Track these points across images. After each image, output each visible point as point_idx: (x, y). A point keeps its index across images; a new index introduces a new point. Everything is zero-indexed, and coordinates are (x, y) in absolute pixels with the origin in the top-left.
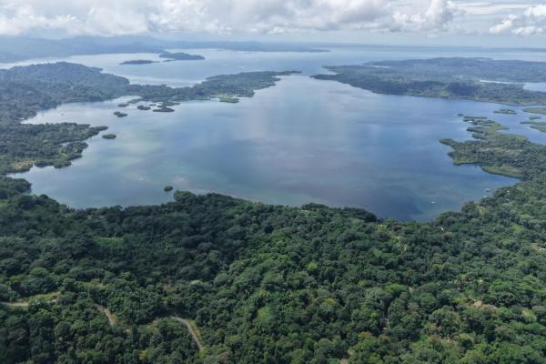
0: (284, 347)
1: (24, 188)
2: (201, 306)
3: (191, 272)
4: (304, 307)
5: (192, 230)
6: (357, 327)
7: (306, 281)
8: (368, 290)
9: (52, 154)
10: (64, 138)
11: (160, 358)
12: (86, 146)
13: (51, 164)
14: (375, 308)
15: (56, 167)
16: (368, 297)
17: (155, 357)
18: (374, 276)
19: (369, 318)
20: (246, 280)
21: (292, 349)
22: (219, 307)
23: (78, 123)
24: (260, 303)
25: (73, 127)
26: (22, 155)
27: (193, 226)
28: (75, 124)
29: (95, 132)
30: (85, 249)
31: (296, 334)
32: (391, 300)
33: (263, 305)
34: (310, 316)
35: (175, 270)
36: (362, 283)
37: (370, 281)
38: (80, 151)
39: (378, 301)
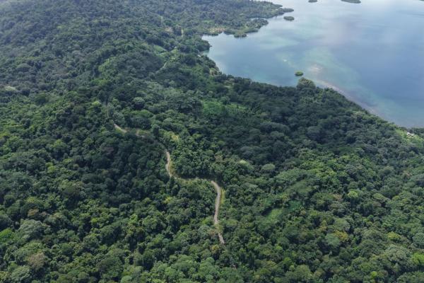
0: (261, 253)
1: (205, 48)
2: (235, 183)
3: (247, 152)
4: (310, 228)
5: (280, 117)
6: (351, 274)
7: (332, 205)
8: (392, 245)
9: (239, 26)
10: (256, 14)
11: (175, 208)
12: (266, 23)
13: (234, 33)
14: (385, 268)
15: (235, 37)
16: (387, 253)
17: (173, 206)
18: (412, 236)
19: (368, 273)
20: (285, 179)
21: (268, 258)
22: (247, 190)
23: (274, 3)
24: (277, 204)
25: (269, 5)
26: (220, 23)
27: (284, 114)
28: (272, 4)
29: (281, 12)
30: (191, 106)
31: (280, 248)
32: (411, 270)
33: (280, 207)
34: (309, 238)
35: (239, 146)
36: (392, 235)
37: (403, 238)
38: (259, 27)
39: (394, 262)
